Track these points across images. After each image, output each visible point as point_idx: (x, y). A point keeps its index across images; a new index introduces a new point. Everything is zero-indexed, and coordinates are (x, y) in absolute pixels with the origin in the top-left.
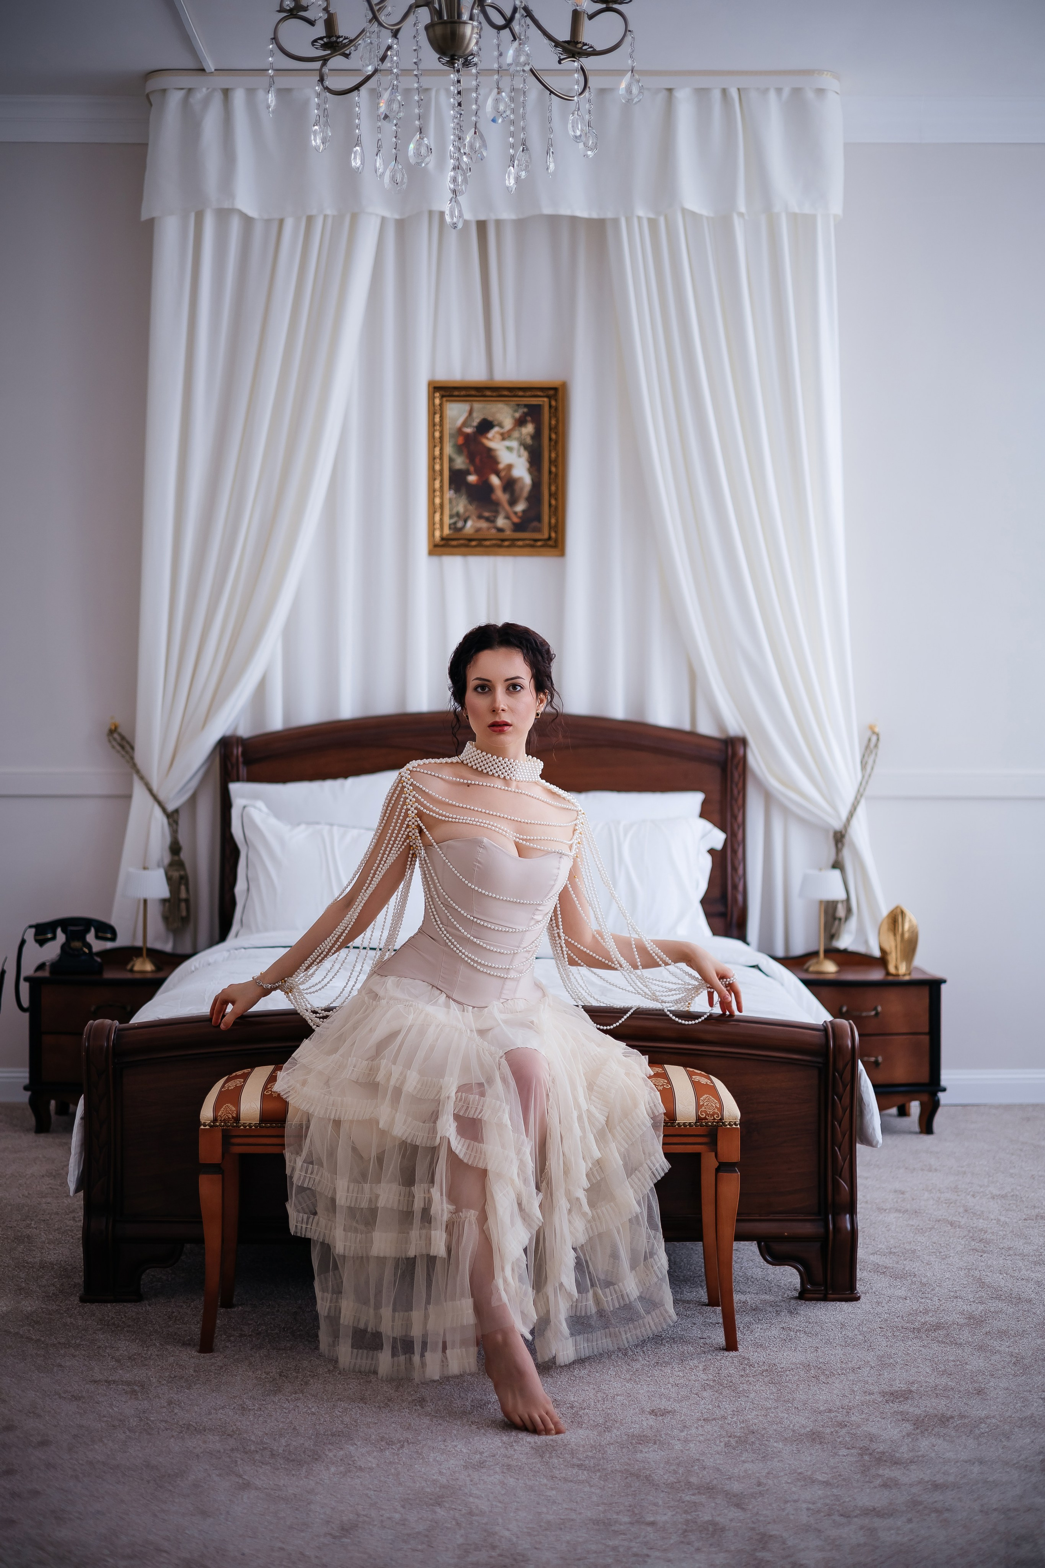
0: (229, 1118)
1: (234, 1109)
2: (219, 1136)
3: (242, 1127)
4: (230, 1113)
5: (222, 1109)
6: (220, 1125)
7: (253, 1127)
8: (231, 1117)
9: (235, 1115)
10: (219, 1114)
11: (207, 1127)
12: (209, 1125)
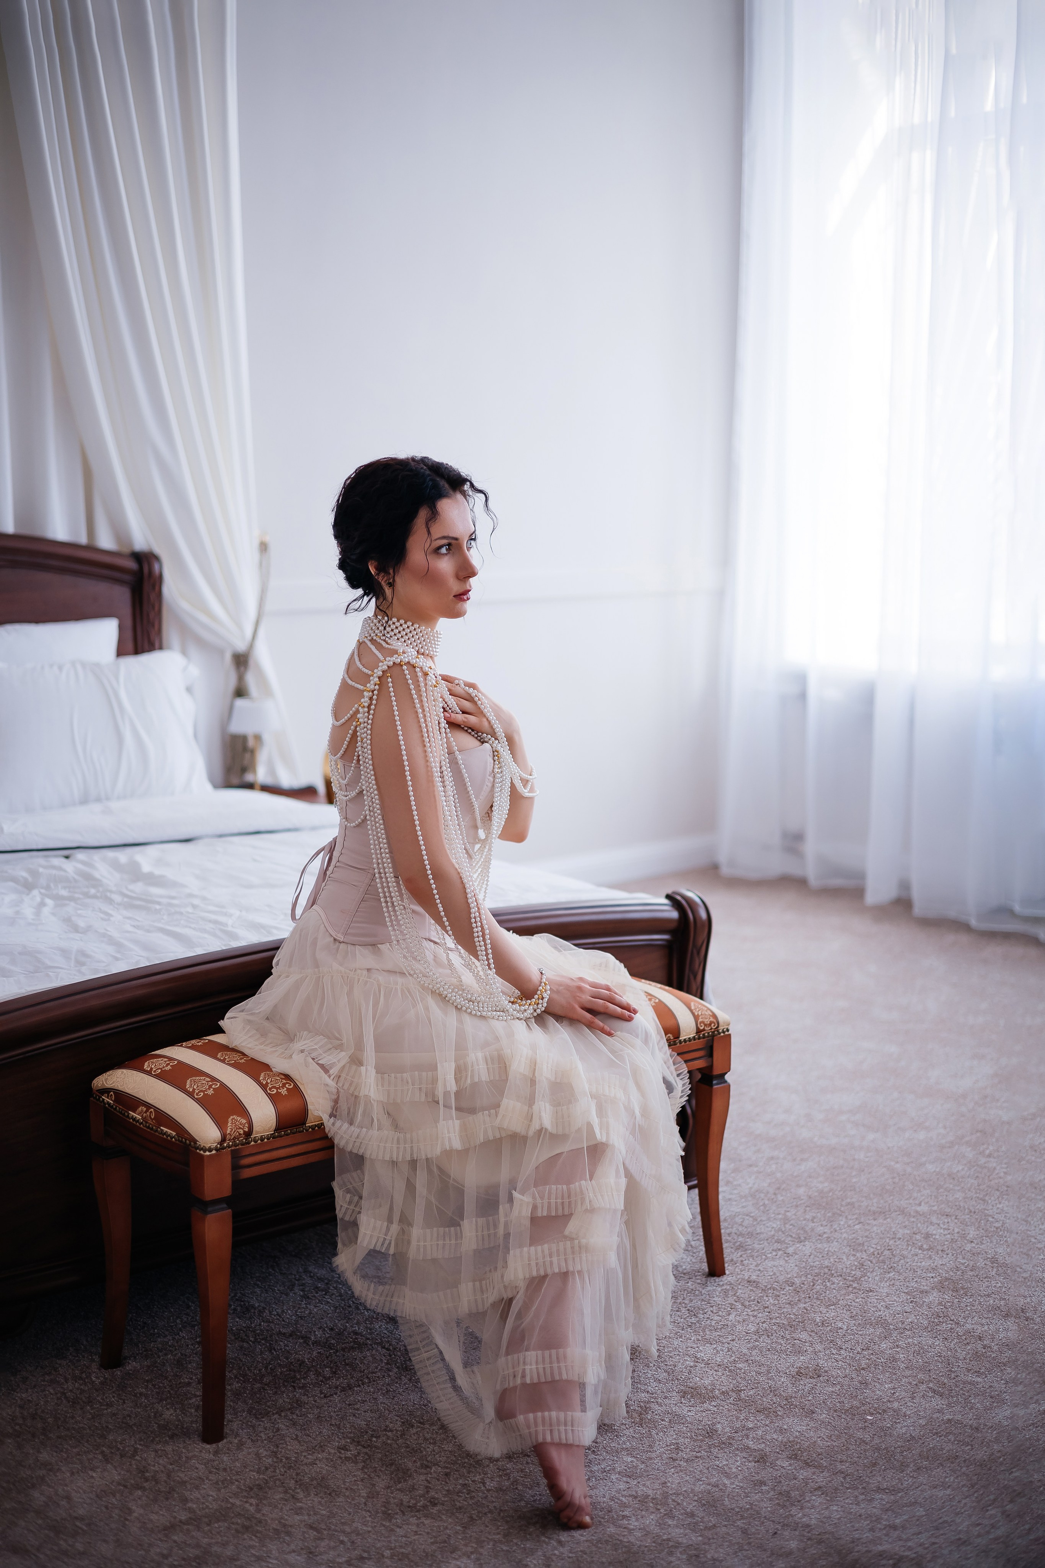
0: (240, 1134)
1: (244, 1121)
2: (227, 1161)
3: (253, 1143)
4: (240, 1128)
5: (229, 1124)
6: (229, 1146)
7: (266, 1140)
8: (242, 1132)
9: (246, 1130)
10: (228, 1132)
11: (214, 1152)
12: (217, 1149)
